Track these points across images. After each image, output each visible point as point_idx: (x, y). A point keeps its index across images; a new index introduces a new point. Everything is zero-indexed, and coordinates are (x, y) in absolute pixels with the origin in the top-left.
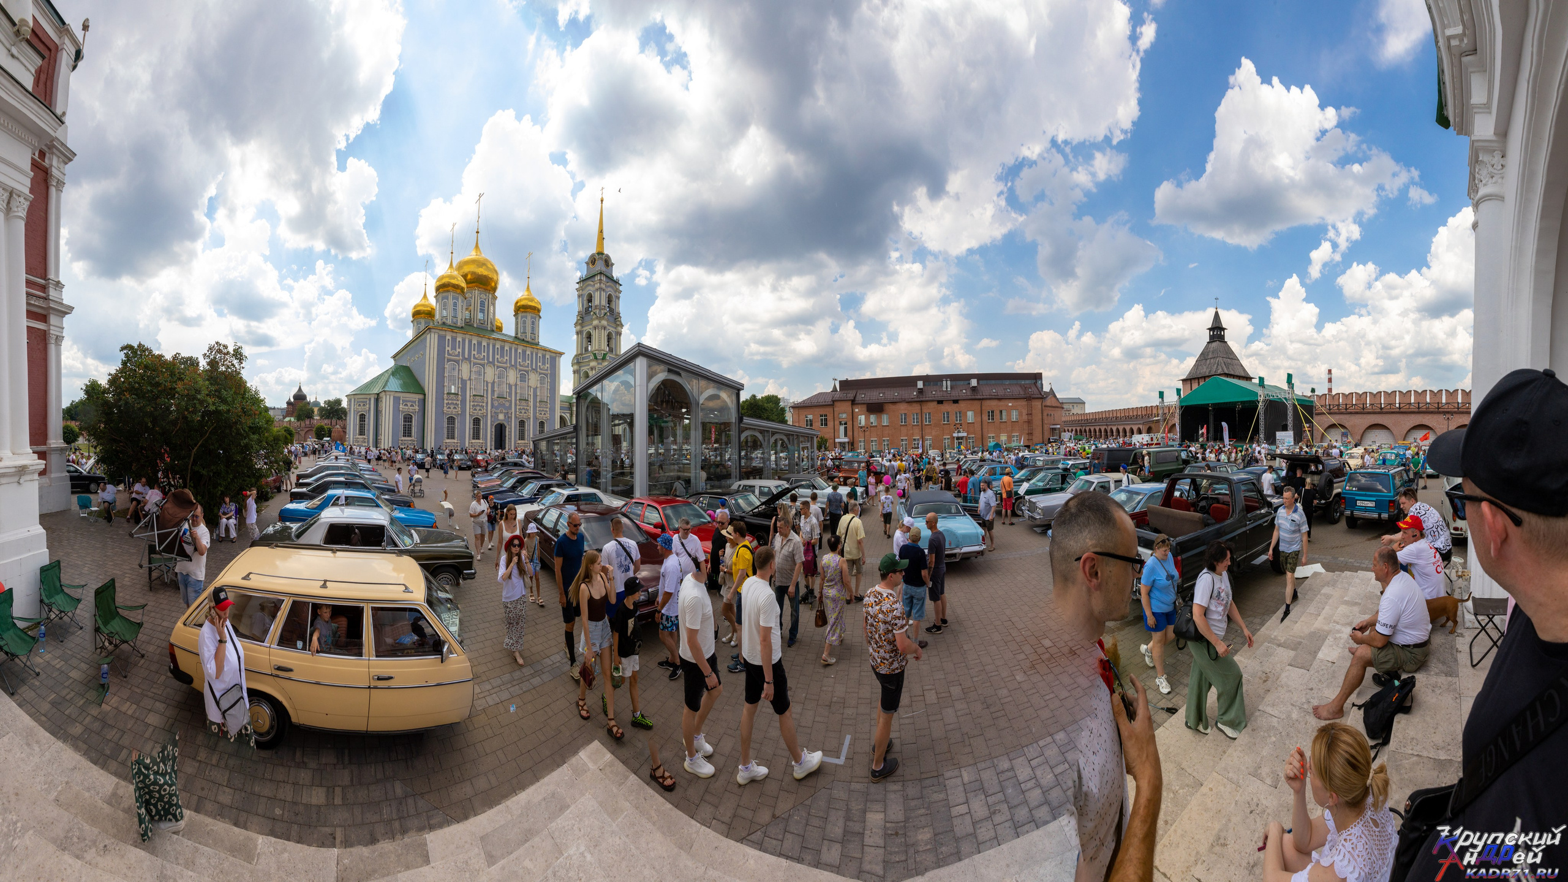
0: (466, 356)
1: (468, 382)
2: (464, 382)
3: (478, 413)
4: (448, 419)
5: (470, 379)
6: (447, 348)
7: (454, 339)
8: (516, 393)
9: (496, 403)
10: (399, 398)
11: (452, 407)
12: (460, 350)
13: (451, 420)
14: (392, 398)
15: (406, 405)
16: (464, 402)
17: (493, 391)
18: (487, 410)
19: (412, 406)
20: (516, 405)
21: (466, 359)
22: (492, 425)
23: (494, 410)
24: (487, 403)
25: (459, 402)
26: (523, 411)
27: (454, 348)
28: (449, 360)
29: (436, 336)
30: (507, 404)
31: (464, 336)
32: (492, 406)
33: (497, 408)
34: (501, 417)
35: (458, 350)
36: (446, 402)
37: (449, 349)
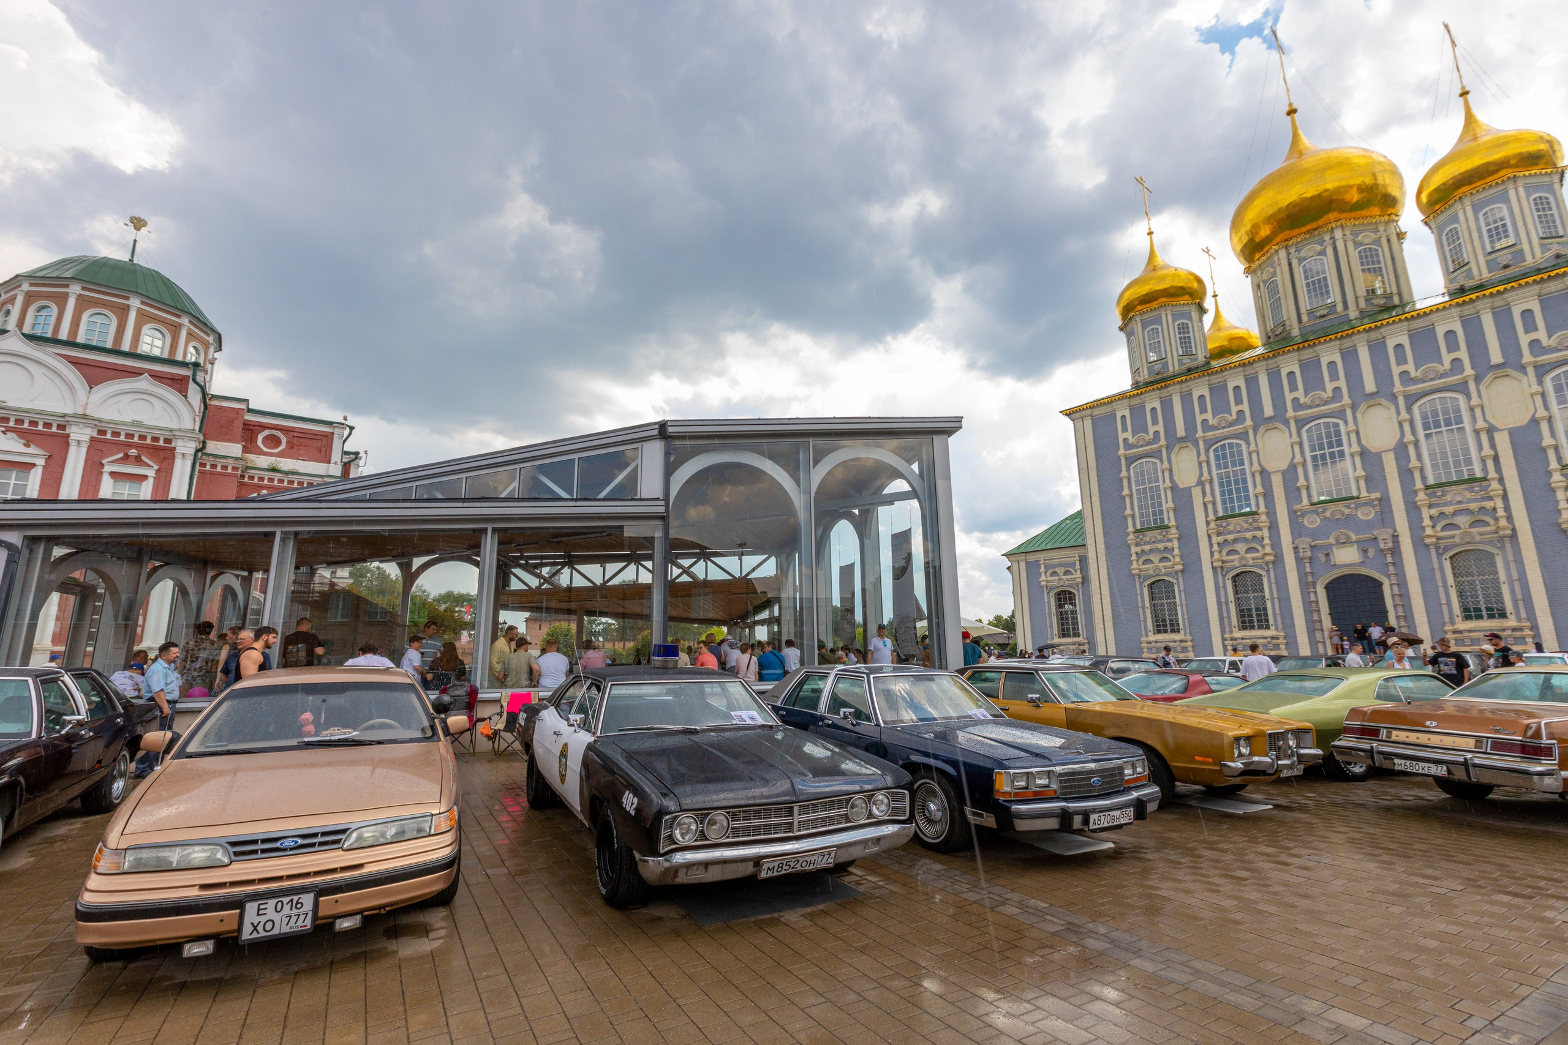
0: (1181, 432)
1: (1197, 493)
2: (1182, 496)
3: (1244, 559)
4: (1151, 586)
5: (1200, 483)
6: (1122, 436)
7: (1137, 412)
8: (1406, 474)
9: (1312, 522)
10: (1037, 564)
11: (1155, 558)
12: (1160, 427)
13: (1159, 588)
14: (1023, 565)
15: (1054, 573)
16: (1188, 538)
17: (1292, 492)
18: (1276, 544)
19: (1066, 573)
20: (1412, 508)
21: (1182, 440)
22: (1306, 586)
23: (1304, 543)
24: (1273, 527)
25: (1176, 544)
26: (1463, 521)
27: (1140, 427)
28: (1130, 460)
29: (1088, 422)
30: (1366, 514)
31: (1164, 393)
32: (1297, 530)
33: (1315, 533)
34: (1347, 557)
35: (1152, 429)
36: (1134, 549)
37: (1128, 435)
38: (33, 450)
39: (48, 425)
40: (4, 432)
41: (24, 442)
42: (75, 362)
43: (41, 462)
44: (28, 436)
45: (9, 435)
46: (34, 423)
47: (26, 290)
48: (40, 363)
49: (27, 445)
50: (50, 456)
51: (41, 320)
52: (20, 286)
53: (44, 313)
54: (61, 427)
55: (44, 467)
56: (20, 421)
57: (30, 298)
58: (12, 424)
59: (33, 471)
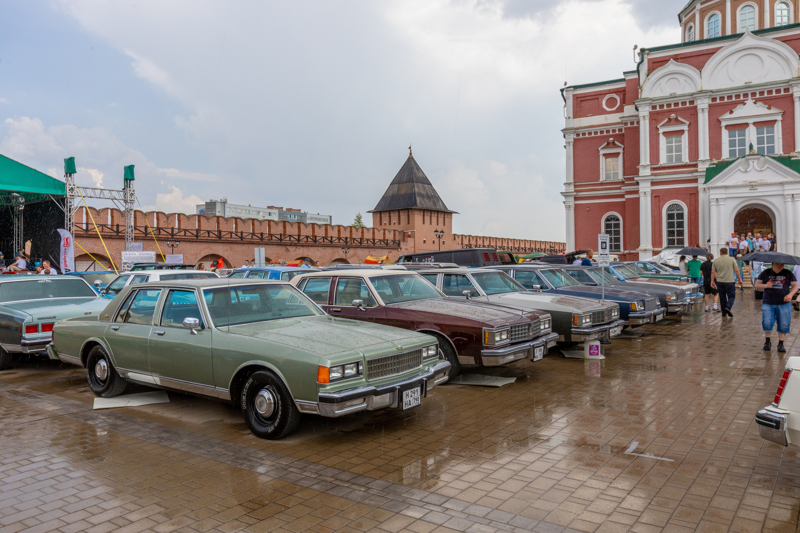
38: (773, 110)
39: (778, 91)
40: (755, 103)
41: (767, 106)
42: (786, 40)
43: (779, 118)
44: (769, 102)
45: (759, 103)
46: (770, 92)
47: (699, 8)
48: (765, 49)
49: (769, 108)
50: (784, 112)
51: (712, 26)
52: (695, 8)
53: (713, 20)
54: (787, 90)
55: (782, 121)
56: (762, 93)
57: (703, 13)
58: (758, 96)
59: (776, 126)
